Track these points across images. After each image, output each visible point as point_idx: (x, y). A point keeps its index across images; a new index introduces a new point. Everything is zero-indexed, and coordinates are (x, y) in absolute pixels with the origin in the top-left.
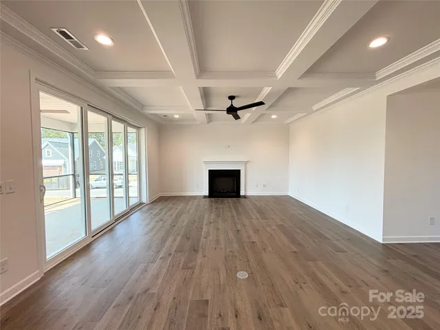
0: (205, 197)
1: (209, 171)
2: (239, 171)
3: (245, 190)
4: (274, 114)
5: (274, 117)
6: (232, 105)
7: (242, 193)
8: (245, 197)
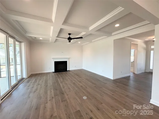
0: (53, 72)
1: (55, 62)
2: (67, 61)
3: (69, 69)
4: (80, 42)
5: (79, 43)
6: (70, 37)
7: (68, 69)
8: (69, 71)
